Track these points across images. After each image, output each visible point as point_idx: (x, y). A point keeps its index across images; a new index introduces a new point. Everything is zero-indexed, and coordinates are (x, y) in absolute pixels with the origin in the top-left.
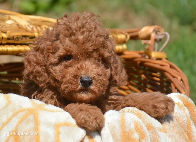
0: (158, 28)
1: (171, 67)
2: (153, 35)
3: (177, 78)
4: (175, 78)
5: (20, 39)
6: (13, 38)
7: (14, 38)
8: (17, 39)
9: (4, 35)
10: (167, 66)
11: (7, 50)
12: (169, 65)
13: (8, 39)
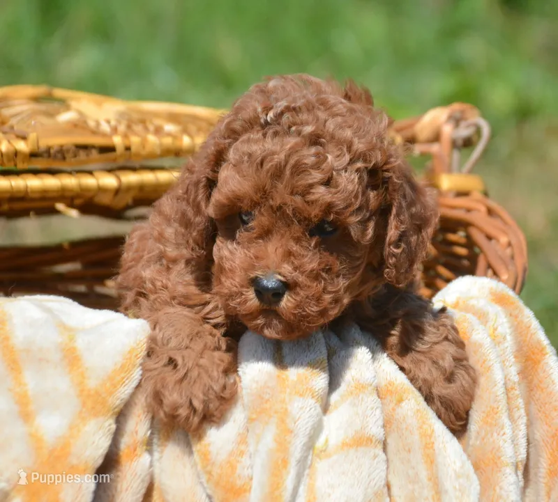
0: (463, 112)
1: (490, 212)
2: (447, 130)
3: (498, 241)
4: (493, 241)
5: (68, 156)
6: (47, 153)
7: (52, 151)
8: (59, 156)
9: (22, 146)
10: (479, 211)
11: (27, 187)
12: (483, 209)
13: (34, 155)
